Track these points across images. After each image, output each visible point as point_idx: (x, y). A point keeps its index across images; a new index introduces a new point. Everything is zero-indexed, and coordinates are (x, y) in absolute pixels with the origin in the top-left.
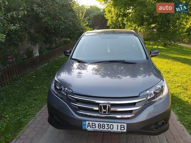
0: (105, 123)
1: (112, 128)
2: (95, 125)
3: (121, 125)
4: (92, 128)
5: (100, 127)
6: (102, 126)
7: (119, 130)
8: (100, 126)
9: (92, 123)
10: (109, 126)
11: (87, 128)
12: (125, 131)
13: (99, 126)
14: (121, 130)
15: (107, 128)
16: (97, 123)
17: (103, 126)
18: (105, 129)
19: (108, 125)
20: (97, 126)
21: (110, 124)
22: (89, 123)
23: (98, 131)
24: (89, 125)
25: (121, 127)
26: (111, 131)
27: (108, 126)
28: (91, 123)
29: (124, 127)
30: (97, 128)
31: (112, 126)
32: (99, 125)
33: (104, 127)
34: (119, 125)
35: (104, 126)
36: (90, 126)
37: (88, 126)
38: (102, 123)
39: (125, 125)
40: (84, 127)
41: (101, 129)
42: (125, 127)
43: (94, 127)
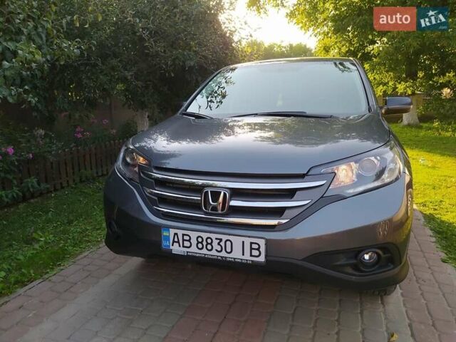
0: (213, 236)
1: (229, 250)
2: (189, 241)
3: (251, 243)
4: (184, 247)
5: (200, 246)
6: (205, 243)
7: (247, 257)
8: (202, 243)
9: (183, 235)
10: (222, 244)
11: (171, 247)
12: (262, 259)
13: (198, 243)
14: (251, 255)
15: (217, 250)
16: (194, 235)
17: (208, 244)
18: (214, 253)
19: (221, 240)
20: (194, 241)
21: (224, 238)
22: (176, 234)
23: (197, 255)
24: (176, 240)
25: (251, 249)
26: (226, 258)
27: (219, 244)
28: (180, 233)
29: (258, 249)
30: (194, 249)
31: (228, 243)
32: (200, 240)
33: (209, 247)
34: (248, 241)
35: (211, 244)
36: (178, 242)
37: (174, 242)
38: (205, 235)
39: (262, 243)
40: (164, 243)
41: (204, 251)
42: (263, 249)
43: (187, 244)
